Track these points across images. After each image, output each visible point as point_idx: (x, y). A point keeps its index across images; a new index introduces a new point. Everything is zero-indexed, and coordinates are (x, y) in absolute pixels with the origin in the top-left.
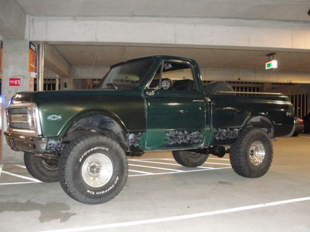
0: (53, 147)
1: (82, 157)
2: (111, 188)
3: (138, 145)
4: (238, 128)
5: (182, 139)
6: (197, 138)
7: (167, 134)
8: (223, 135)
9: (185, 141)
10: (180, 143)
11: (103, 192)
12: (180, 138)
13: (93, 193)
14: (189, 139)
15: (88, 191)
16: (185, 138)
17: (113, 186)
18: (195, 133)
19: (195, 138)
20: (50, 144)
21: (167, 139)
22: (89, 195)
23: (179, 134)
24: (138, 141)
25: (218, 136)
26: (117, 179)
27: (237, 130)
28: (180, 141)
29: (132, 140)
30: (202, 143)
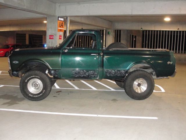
0: (16, 74)
1: (27, 80)
2: (41, 95)
3: (57, 76)
4: (124, 70)
5: (83, 74)
6: (93, 74)
7: (73, 72)
8: (112, 74)
9: (85, 75)
10: (82, 76)
11: (37, 96)
12: (82, 74)
13: (32, 96)
14: (87, 74)
15: (30, 95)
16: (85, 74)
17: (42, 94)
18: (91, 72)
19: (91, 74)
20: (14, 73)
21: (73, 74)
22: (30, 97)
23: (81, 72)
24: (57, 74)
25: (109, 74)
26: (44, 91)
27: (123, 71)
28: (82, 75)
29: (53, 73)
30: (97, 77)
